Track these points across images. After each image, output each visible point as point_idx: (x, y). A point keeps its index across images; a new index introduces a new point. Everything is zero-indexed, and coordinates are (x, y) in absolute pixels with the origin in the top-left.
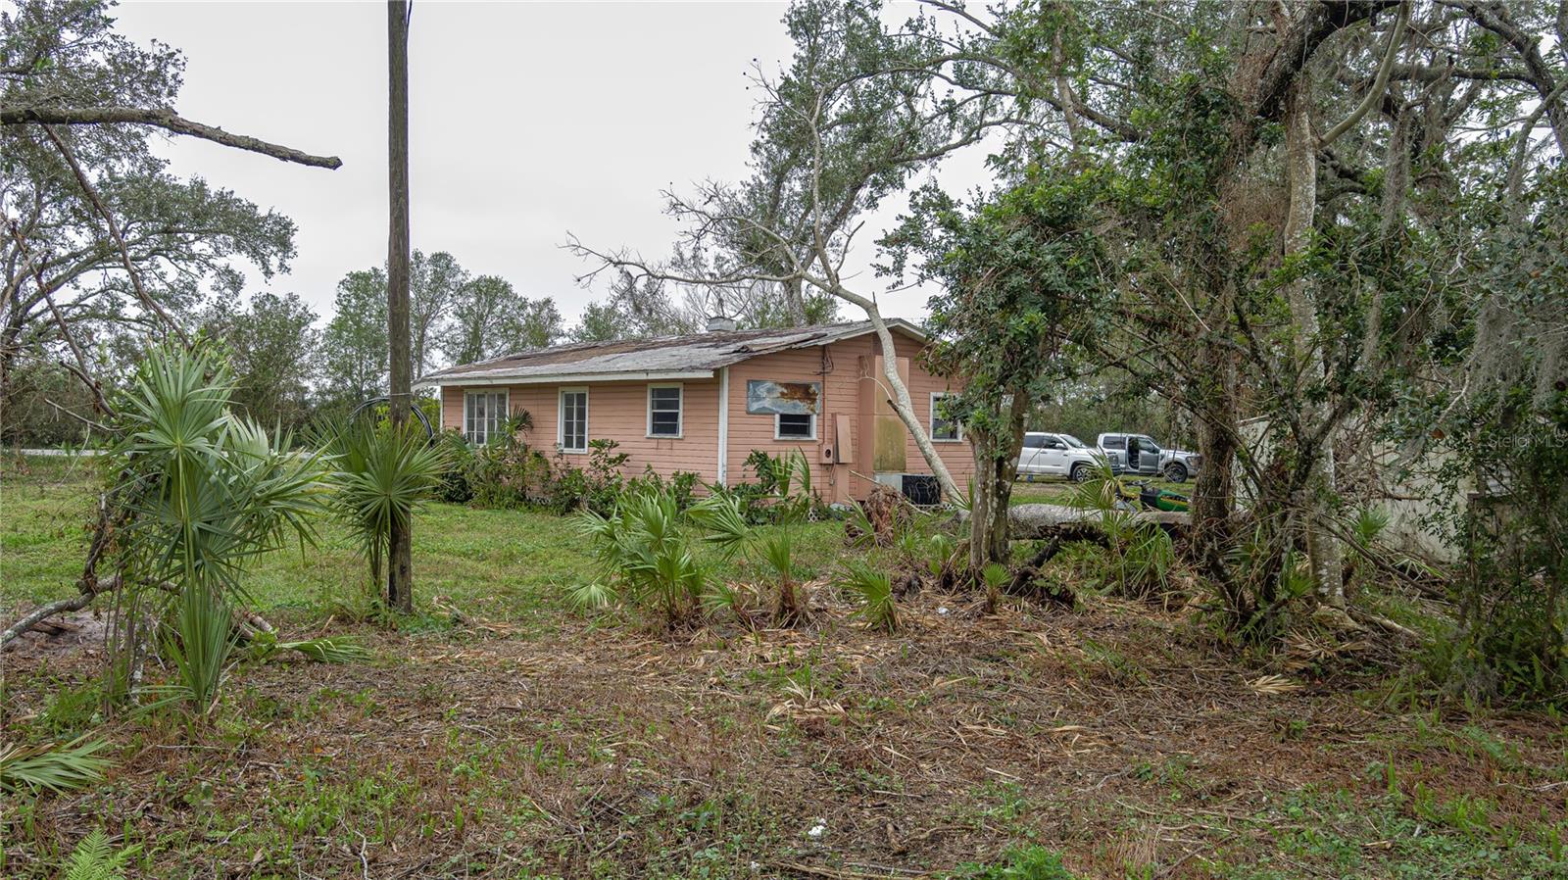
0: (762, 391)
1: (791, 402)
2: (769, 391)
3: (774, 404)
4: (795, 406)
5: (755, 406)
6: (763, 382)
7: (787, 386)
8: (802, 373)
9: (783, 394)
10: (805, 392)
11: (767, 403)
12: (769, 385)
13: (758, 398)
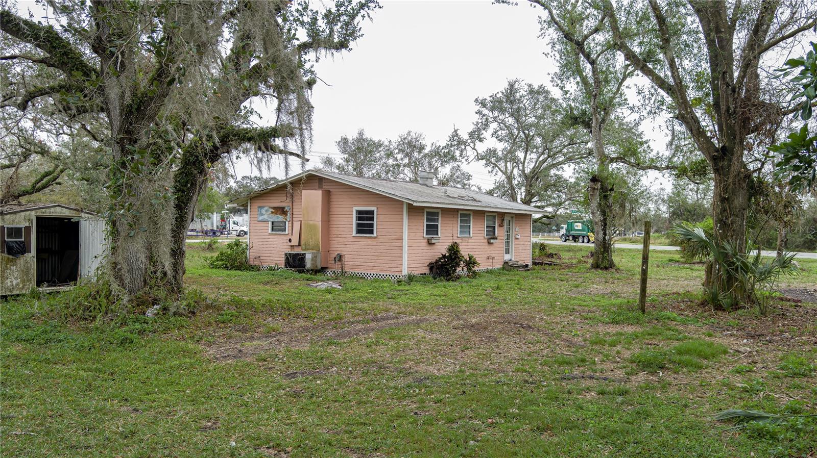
0: (263, 211)
1: (276, 216)
2: (266, 211)
3: (268, 217)
4: (278, 218)
5: (261, 218)
6: (264, 207)
7: (274, 208)
8: (277, 202)
9: (272, 212)
10: (281, 211)
11: (265, 217)
12: (266, 208)
13: (262, 214)
